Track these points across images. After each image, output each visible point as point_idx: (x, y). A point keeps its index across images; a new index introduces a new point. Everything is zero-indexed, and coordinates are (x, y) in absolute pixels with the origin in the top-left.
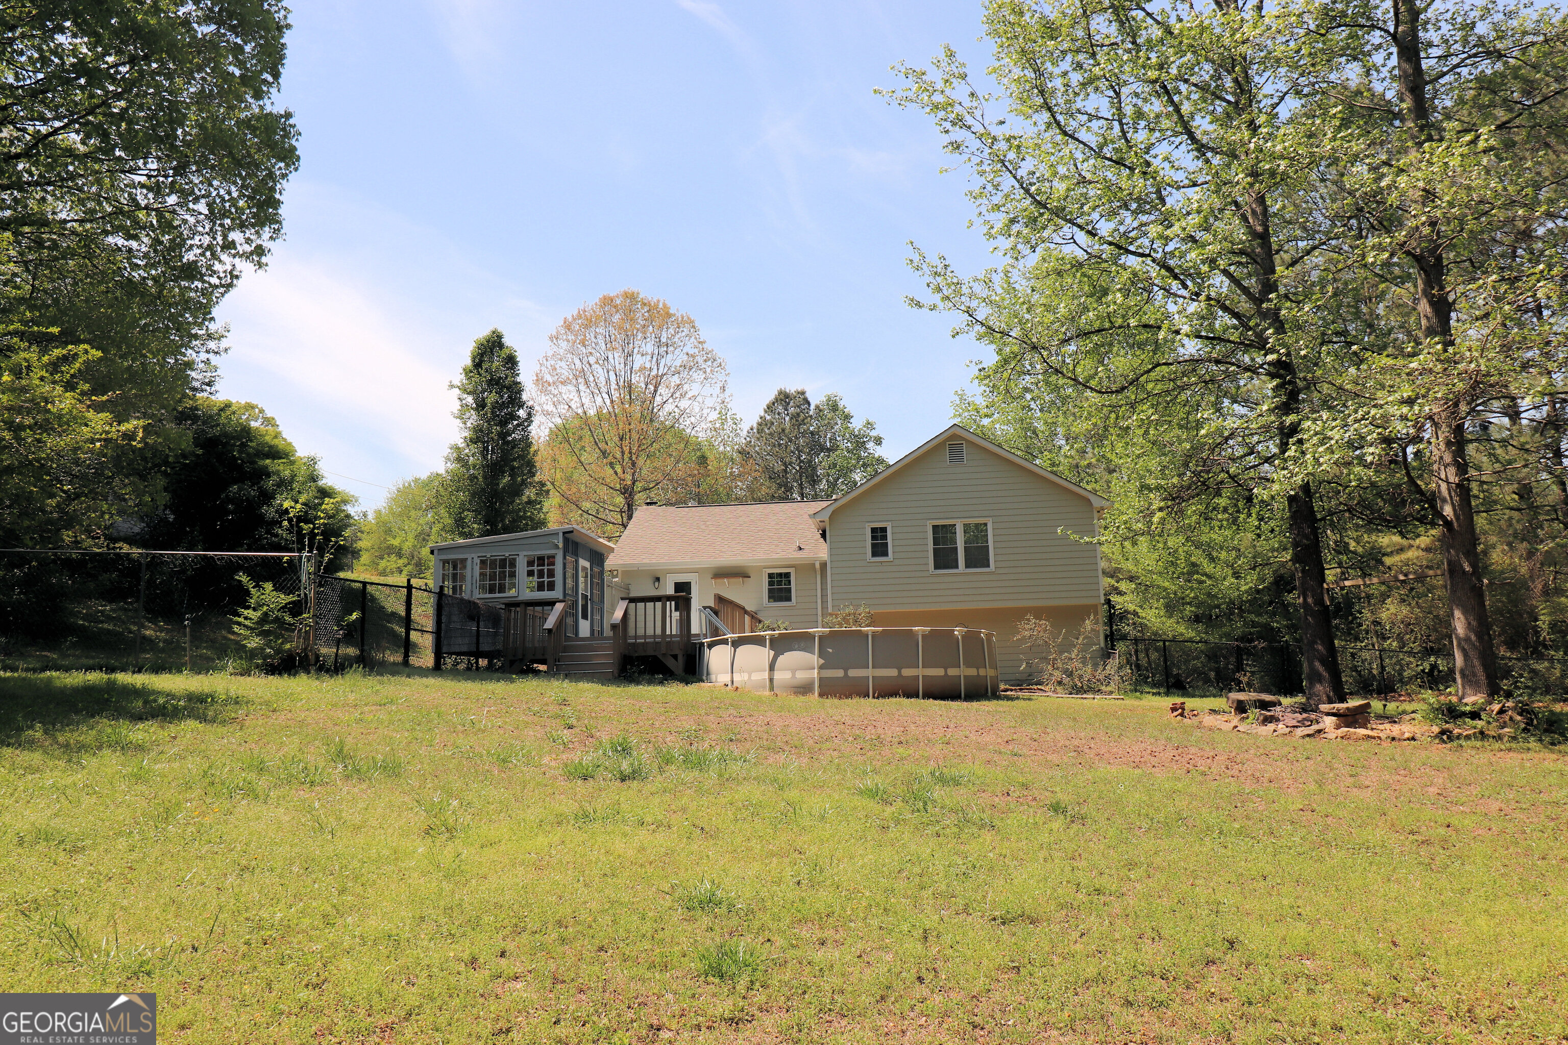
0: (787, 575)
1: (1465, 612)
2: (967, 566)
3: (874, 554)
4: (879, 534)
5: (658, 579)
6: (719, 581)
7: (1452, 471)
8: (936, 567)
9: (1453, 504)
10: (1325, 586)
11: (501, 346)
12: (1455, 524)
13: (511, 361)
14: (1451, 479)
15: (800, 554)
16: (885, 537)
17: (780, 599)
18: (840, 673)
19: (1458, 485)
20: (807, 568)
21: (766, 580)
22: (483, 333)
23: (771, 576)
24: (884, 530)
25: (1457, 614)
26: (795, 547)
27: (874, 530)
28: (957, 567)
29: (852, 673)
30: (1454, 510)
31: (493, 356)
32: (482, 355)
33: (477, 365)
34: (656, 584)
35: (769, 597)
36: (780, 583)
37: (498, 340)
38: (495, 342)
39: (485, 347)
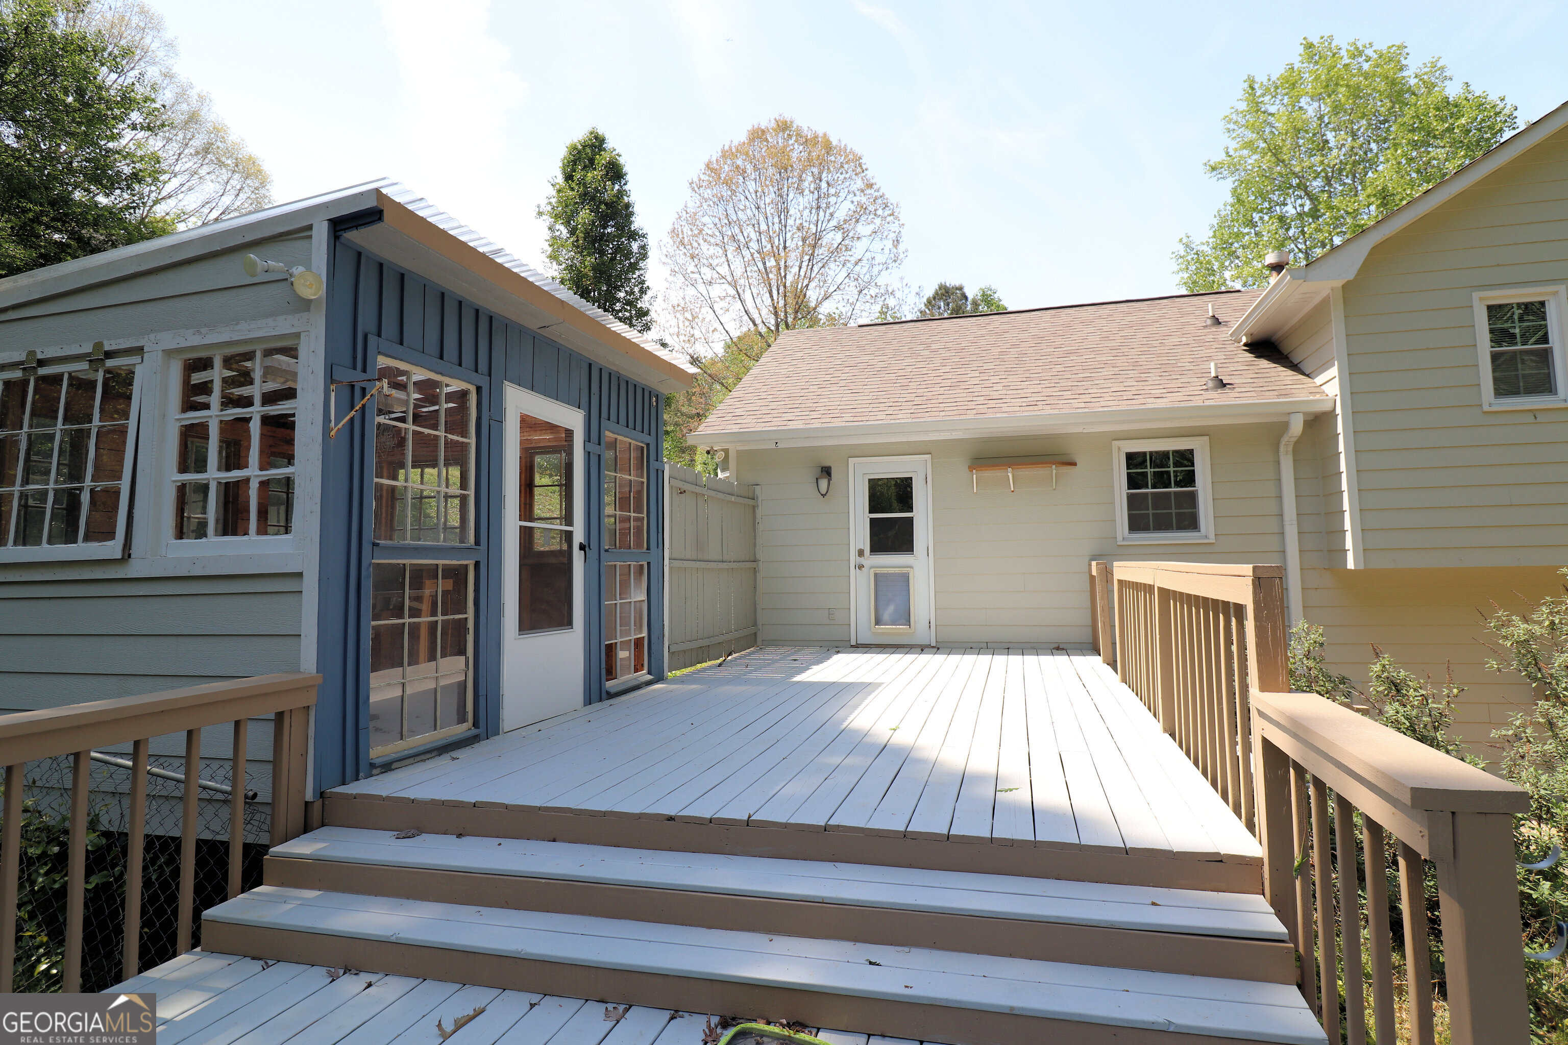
0: (1186, 458)
3: (1504, 387)
4: (1515, 324)
5: (827, 472)
6: (988, 474)
11: (603, 150)
13: (615, 172)
16: (1539, 334)
17: (1164, 525)
21: (1121, 472)
22: (578, 135)
23: (1132, 459)
24: (1534, 310)
26: (1203, 381)
27: (1495, 313)
31: (591, 164)
32: (575, 162)
33: (569, 177)
34: (823, 484)
35: (1131, 517)
36: (1162, 480)
37: (596, 143)
38: (592, 146)
39: (579, 152)
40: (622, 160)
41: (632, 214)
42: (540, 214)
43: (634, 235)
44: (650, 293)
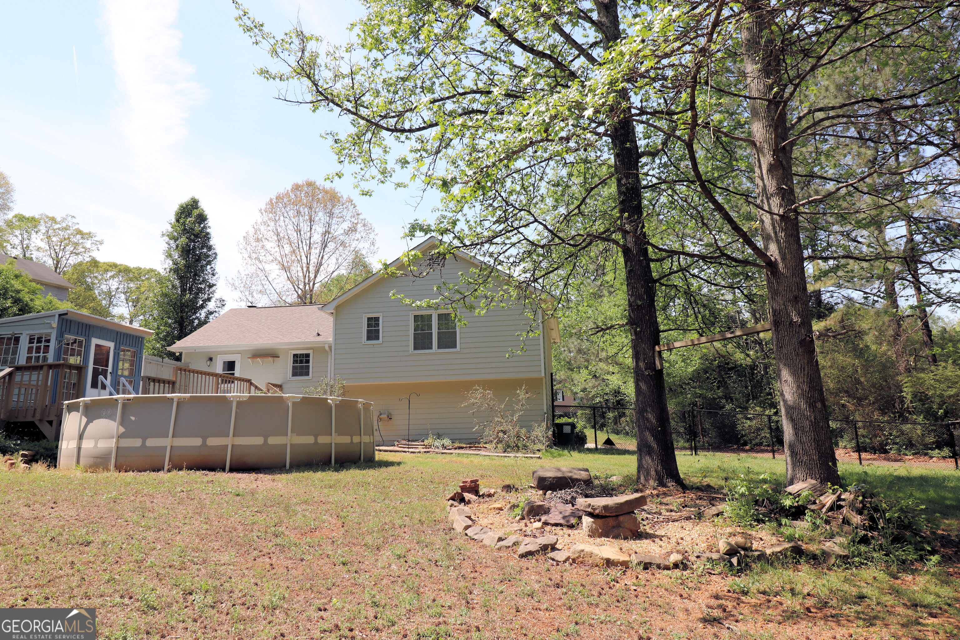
0: (308, 355)
1: (794, 373)
2: (439, 347)
3: (369, 338)
4: (373, 323)
5: (211, 359)
6: (255, 360)
7: (775, 202)
8: (415, 348)
9: (778, 242)
10: (657, 348)
11: (197, 208)
12: (781, 266)
13: (202, 218)
14: (775, 210)
15: (319, 339)
16: (378, 325)
17: (301, 374)
18: (137, 443)
19: (782, 217)
20: (321, 350)
21: (291, 360)
22: (185, 199)
23: (295, 356)
24: (377, 319)
25: (786, 374)
26: (315, 334)
27: (369, 319)
28: (431, 348)
29: (151, 442)
30: (780, 249)
31: (189, 214)
32: (181, 213)
33: (178, 221)
34: (209, 362)
35: (293, 372)
36: (301, 362)
37: (194, 204)
38: (192, 205)
39: (184, 208)
40: (206, 213)
41: (209, 238)
42: (163, 235)
43: (210, 248)
44: (217, 276)
